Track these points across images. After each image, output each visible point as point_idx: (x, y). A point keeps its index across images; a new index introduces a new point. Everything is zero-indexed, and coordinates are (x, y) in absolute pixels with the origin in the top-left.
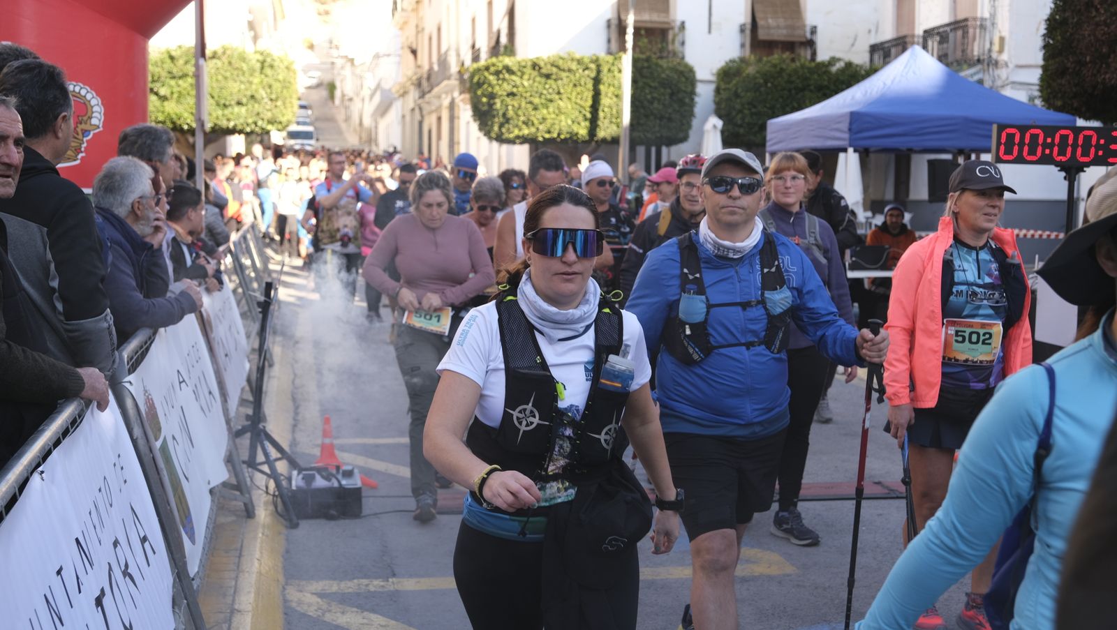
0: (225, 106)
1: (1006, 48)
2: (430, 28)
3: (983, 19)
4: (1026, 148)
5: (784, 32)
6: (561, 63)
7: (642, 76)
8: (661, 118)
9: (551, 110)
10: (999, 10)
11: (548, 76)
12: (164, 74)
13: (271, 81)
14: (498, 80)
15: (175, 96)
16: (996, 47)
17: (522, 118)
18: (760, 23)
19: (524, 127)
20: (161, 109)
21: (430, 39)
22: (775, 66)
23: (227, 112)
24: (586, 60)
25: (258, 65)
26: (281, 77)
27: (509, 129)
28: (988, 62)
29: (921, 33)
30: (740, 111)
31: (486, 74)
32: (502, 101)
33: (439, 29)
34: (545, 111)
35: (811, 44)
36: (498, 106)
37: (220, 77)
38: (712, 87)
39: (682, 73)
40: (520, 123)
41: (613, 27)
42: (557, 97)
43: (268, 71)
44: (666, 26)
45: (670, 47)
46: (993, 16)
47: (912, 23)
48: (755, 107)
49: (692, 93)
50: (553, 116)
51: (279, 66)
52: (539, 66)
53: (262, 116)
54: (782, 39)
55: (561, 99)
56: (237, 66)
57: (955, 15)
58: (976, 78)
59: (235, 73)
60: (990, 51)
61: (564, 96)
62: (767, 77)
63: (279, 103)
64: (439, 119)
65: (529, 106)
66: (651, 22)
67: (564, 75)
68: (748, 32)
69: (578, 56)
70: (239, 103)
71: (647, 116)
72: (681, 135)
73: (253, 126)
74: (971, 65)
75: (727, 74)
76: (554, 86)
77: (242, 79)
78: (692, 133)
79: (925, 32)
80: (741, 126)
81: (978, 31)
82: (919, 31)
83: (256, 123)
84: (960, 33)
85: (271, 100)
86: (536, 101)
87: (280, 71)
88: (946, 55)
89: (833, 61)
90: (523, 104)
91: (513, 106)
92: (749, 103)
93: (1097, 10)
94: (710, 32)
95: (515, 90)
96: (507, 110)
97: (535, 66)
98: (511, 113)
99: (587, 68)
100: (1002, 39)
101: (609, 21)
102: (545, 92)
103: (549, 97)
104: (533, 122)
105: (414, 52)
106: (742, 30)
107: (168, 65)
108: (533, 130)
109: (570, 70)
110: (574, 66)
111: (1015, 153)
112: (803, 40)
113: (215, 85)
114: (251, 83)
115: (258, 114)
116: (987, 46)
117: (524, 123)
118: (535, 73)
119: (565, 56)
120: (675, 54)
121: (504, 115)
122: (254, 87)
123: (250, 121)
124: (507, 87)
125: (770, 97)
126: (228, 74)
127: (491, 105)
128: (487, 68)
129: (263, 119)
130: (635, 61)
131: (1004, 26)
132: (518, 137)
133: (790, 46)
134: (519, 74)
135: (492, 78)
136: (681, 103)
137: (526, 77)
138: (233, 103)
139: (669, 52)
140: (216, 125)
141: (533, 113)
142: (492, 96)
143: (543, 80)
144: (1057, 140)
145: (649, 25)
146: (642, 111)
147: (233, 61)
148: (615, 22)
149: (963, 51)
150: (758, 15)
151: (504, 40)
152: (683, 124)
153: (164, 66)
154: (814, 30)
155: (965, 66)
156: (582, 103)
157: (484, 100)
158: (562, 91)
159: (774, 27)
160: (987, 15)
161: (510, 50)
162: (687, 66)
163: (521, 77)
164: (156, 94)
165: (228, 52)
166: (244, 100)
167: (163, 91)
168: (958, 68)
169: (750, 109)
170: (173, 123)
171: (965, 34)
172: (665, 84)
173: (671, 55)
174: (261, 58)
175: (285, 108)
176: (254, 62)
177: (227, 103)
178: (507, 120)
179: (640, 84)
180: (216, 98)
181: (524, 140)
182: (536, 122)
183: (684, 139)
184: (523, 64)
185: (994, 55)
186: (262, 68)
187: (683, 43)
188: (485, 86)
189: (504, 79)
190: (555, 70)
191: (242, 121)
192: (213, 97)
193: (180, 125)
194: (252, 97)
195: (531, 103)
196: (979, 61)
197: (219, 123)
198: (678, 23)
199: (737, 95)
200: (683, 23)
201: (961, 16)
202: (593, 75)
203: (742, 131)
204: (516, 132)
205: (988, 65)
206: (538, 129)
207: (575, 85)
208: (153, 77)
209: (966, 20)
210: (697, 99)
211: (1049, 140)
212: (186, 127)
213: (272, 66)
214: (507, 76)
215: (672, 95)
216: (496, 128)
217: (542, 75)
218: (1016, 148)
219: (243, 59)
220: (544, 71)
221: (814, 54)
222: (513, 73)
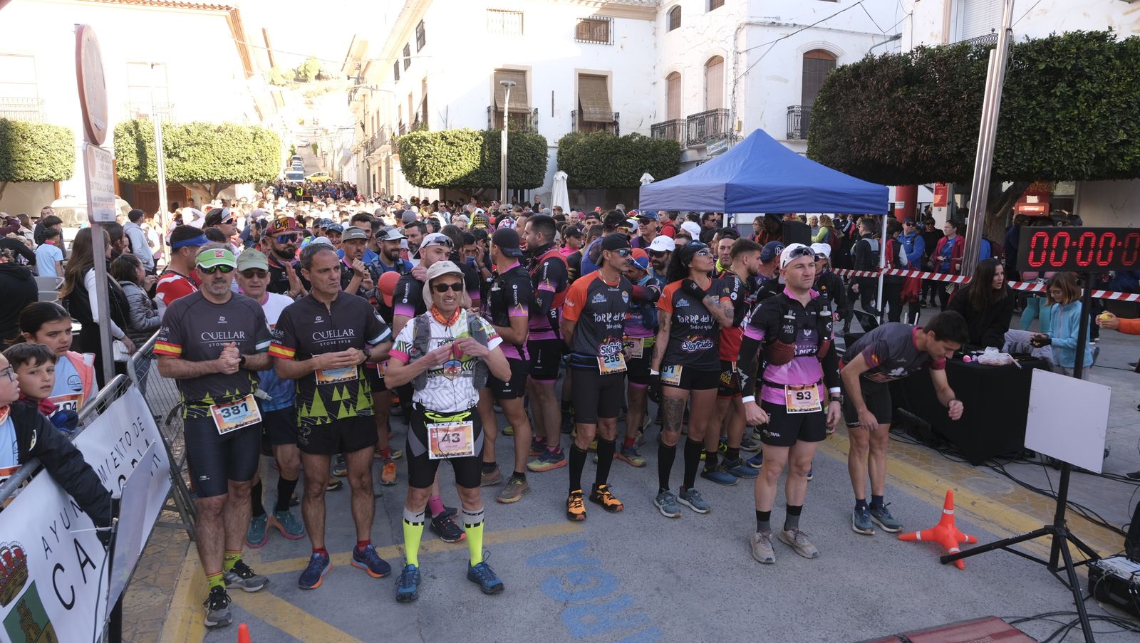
0: (228, 164)
1: (743, 128)
2: (373, 112)
3: (726, 110)
4: (1053, 254)
5: (600, 116)
6: (460, 136)
7: (513, 144)
8: (526, 173)
9: (454, 167)
10: (738, 104)
11: (452, 144)
12: (182, 143)
13: (261, 147)
14: (418, 147)
15: (191, 158)
16: (736, 128)
17: (436, 172)
18: (585, 110)
19: (437, 177)
20: (182, 167)
21: (373, 118)
22: (597, 138)
23: (229, 169)
24: (477, 134)
25: (251, 137)
26: (268, 144)
27: (426, 179)
28: (730, 137)
29: (685, 118)
30: (575, 167)
31: (410, 142)
32: (421, 161)
33: (378, 112)
34: (450, 167)
35: (616, 124)
36: (419, 164)
37: (224, 145)
38: (556, 150)
39: (539, 142)
40: (434, 175)
41: (492, 112)
42: (458, 158)
43: (258, 140)
44: (525, 111)
45: (529, 125)
46: (734, 107)
47: (679, 111)
48: (585, 164)
49: (546, 155)
50: (456, 171)
51: (266, 137)
52: (446, 137)
53: (256, 171)
54: (599, 121)
55: (460, 159)
56: (236, 136)
57: (707, 107)
58: (723, 147)
59: (235, 142)
60: (732, 130)
61: (463, 158)
62: (592, 145)
63: (268, 162)
64: (380, 168)
65: (439, 164)
66: (516, 109)
67: (462, 143)
68: (577, 116)
69: (472, 132)
70: (238, 163)
71: (517, 170)
72: (539, 183)
73: (250, 178)
74: (720, 139)
75: (565, 143)
76: (456, 151)
77: (240, 146)
78: (545, 181)
79: (688, 117)
80: (575, 176)
81: (723, 117)
82: (684, 116)
83: (251, 176)
84: (711, 119)
85: (262, 160)
86: (444, 160)
87: (266, 140)
88: (703, 132)
89: (634, 134)
90: (436, 163)
91: (429, 164)
92: (581, 162)
93: (862, 104)
94: (553, 116)
95: (430, 153)
96: (425, 166)
97: (443, 137)
98: (427, 169)
99: (477, 139)
100: (740, 123)
101: (489, 107)
102: (450, 154)
103: (453, 158)
104: (442, 174)
105: (363, 126)
106: (573, 115)
107: (185, 136)
108: (443, 179)
109: (466, 140)
110: (469, 137)
111: (1043, 259)
112: (611, 121)
113: (220, 150)
114: (246, 149)
115: (253, 169)
116: (730, 127)
117: (436, 175)
118: (443, 142)
119: (463, 131)
120: (531, 129)
121: (423, 169)
122: (249, 151)
123: (247, 175)
124: (425, 151)
125: (595, 158)
126: (229, 143)
127: (414, 163)
128: (411, 139)
129: (256, 174)
130: (509, 134)
131: (741, 114)
132: (432, 184)
133: (603, 125)
134: (432, 142)
135: (414, 145)
136: (539, 161)
137: (437, 145)
138: (234, 162)
139: (527, 129)
140: (222, 178)
141: (442, 169)
142: (415, 157)
143: (449, 147)
144: (1081, 244)
145: (515, 111)
146: (514, 167)
147: (233, 134)
148: (493, 109)
149: (715, 130)
150: (583, 105)
151: (420, 119)
152: (540, 176)
153: (183, 137)
154: (617, 115)
155: (717, 140)
156: (474, 162)
157: (409, 159)
158: (461, 154)
159: (593, 114)
160: (729, 107)
161: (425, 126)
162: (541, 137)
163: (434, 145)
164: (178, 156)
165: (229, 127)
166: (242, 162)
167: (182, 155)
168: (713, 140)
169: (582, 166)
170: (191, 177)
171: (716, 119)
172: (529, 149)
173: (529, 131)
174: (254, 132)
175: (272, 166)
176: (249, 133)
177: (230, 163)
178: (426, 174)
179: (513, 149)
180: (222, 159)
181: (436, 186)
182: (445, 174)
183: (541, 185)
184: (435, 136)
185: (735, 133)
186: (255, 138)
187: (537, 123)
188: (410, 150)
189: (422, 146)
190: (456, 140)
191: (241, 175)
192: (219, 159)
193: (196, 178)
194: (248, 158)
195: (440, 162)
196: (726, 136)
197: (225, 176)
198: (533, 110)
199: (573, 157)
200: (537, 109)
201: (711, 108)
202: (481, 143)
203: (577, 179)
204: (431, 181)
205: (731, 139)
206: (446, 179)
207: (470, 150)
208: (174, 144)
209: (717, 110)
210: (548, 159)
211: (1074, 244)
212: (201, 179)
213: (261, 138)
214: (424, 144)
215: (533, 156)
216: (418, 178)
217: (448, 143)
218: (1044, 253)
219: (240, 132)
220: (449, 140)
221: (618, 131)
222: (428, 142)
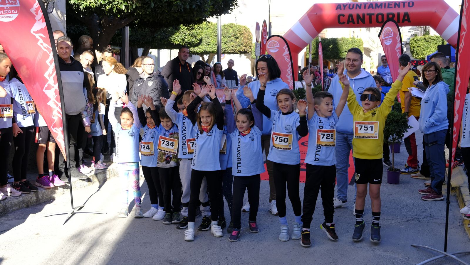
6: (432, 38)
9: (428, 50)
11: (428, 41)
19: (421, 55)
25: (351, 42)
31: (413, 41)
36: (415, 50)
40: (420, 54)
51: (356, 42)
61: (432, 47)
67: (432, 41)
76: (430, 44)
86: (425, 48)
91: (419, 50)
95: (419, 45)
96: (417, 51)
98: (418, 52)
102: (427, 46)
108: (424, 56)
109: (434, 40)
114: (349, 46)
118: (425, 41)
124: (417, 45)
135: (414, 42)
137: (422, 42)
147: (344, 41)
157: (412, 48)
158: (432, 45)
174: (352, 40)
178: (417, 54)
182: (424, 54)
184: (422, 38)
188: (412, 45)
189: (417, 43)
190: (430, 40)
195: (423, 49)
204: (420, 57)
207: (435, 44)
217: (426, 41)
219: (347, 41)
220: (427, 40)
222: (419, 41)
